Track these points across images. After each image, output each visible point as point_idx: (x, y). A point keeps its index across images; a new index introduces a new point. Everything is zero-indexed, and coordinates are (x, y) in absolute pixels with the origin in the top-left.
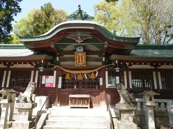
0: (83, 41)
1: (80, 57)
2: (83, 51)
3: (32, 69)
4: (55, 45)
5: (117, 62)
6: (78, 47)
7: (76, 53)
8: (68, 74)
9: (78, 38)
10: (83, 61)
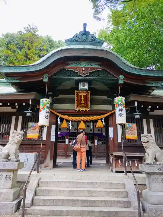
0: (88, 74)
1: (82, 98)
2: (88, 89)
5: (136, 105)
6: (82, 83)
7: (77, 92)
8: (65, 121)
9: (83, 70)
10: (86, 103)
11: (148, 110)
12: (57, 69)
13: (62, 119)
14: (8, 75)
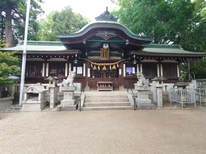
0: (109, 39)
1: (105, 53)
2: (108, 47)
3: (66, 62)
4: (87, 42)
5: (134, 57)
6: (105, 44)
7: (102, 49)
8: (95, 66)
9: (105, 36)
10: (107, 55)
11: (140, 59)
12: (91, 35)
13: (93, 65)
14: (62, 39)
